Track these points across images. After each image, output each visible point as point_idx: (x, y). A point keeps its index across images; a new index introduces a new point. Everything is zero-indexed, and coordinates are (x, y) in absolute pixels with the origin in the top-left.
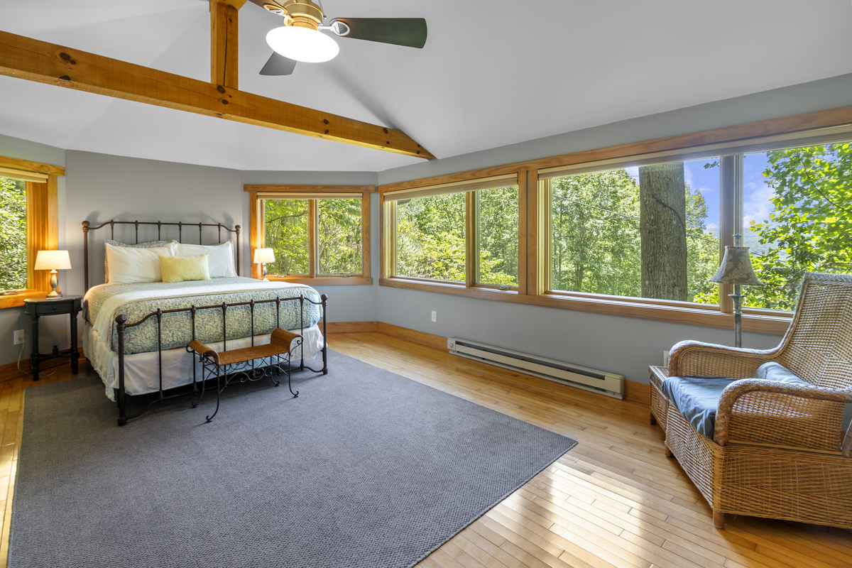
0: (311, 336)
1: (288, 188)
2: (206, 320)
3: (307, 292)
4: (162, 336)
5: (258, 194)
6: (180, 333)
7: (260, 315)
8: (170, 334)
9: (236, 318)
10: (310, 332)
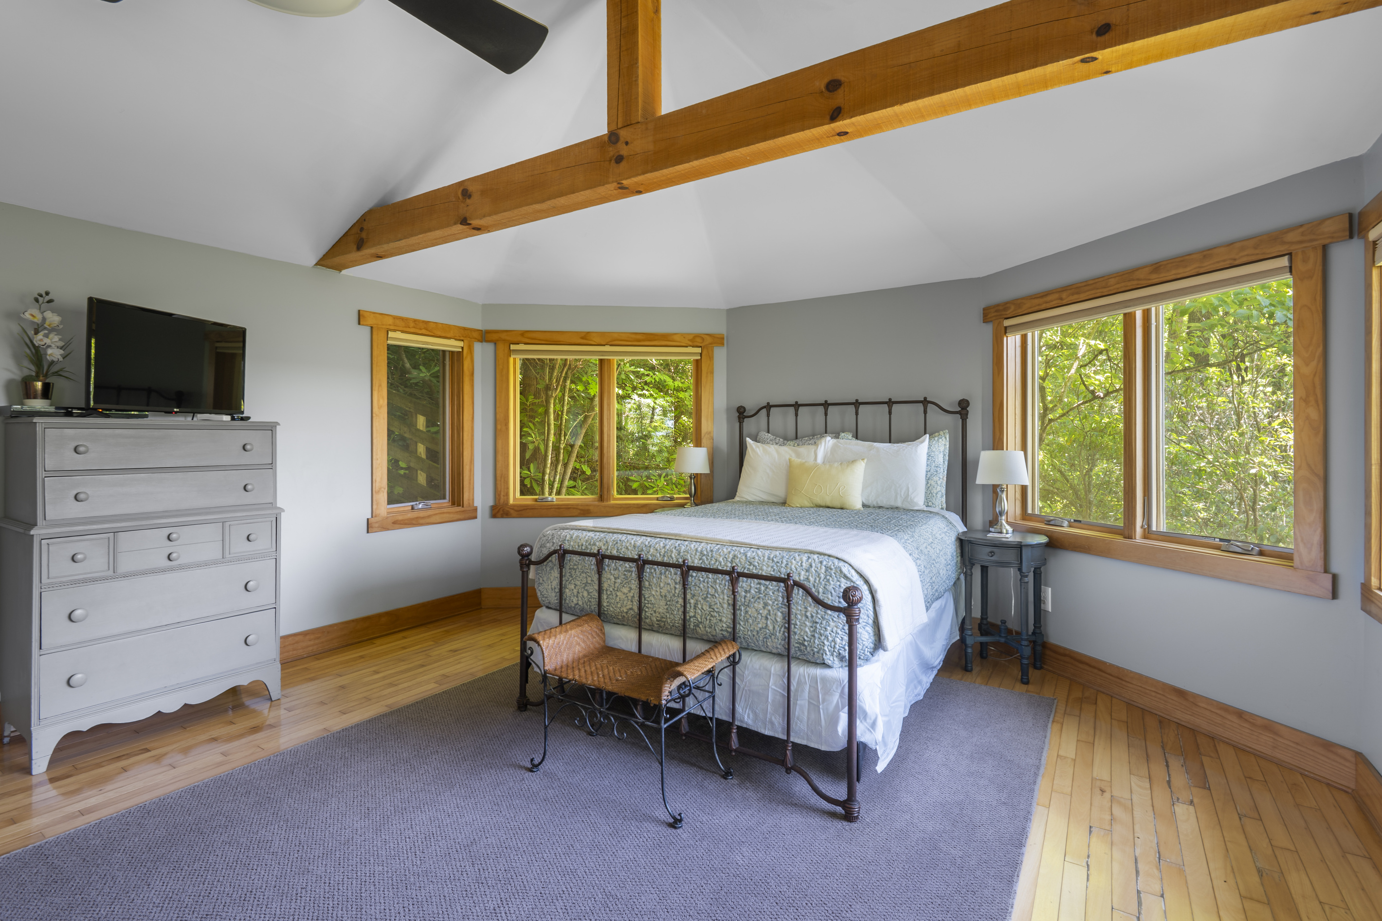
0: (828, 692)
1: (1064, 295)
2: (619, 581)
3: (828, 568)
4: (567, 592)
5: (1007, 323)
6: (585, 594)
7: (705, 599)
8: (575, 591)
9: (664, 592)
10: (824, 680)
